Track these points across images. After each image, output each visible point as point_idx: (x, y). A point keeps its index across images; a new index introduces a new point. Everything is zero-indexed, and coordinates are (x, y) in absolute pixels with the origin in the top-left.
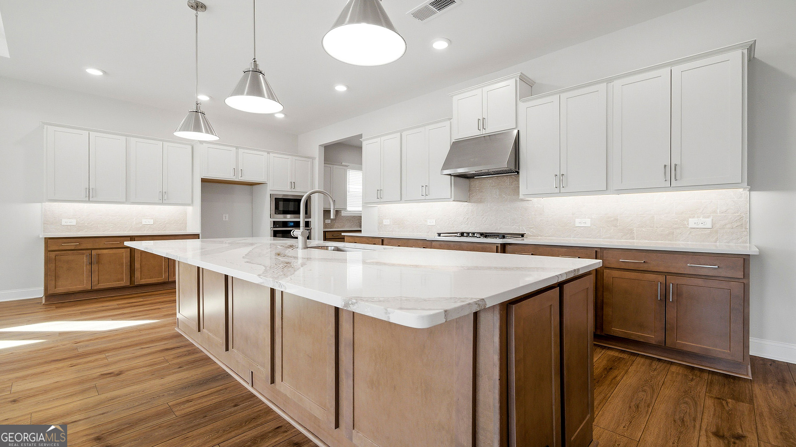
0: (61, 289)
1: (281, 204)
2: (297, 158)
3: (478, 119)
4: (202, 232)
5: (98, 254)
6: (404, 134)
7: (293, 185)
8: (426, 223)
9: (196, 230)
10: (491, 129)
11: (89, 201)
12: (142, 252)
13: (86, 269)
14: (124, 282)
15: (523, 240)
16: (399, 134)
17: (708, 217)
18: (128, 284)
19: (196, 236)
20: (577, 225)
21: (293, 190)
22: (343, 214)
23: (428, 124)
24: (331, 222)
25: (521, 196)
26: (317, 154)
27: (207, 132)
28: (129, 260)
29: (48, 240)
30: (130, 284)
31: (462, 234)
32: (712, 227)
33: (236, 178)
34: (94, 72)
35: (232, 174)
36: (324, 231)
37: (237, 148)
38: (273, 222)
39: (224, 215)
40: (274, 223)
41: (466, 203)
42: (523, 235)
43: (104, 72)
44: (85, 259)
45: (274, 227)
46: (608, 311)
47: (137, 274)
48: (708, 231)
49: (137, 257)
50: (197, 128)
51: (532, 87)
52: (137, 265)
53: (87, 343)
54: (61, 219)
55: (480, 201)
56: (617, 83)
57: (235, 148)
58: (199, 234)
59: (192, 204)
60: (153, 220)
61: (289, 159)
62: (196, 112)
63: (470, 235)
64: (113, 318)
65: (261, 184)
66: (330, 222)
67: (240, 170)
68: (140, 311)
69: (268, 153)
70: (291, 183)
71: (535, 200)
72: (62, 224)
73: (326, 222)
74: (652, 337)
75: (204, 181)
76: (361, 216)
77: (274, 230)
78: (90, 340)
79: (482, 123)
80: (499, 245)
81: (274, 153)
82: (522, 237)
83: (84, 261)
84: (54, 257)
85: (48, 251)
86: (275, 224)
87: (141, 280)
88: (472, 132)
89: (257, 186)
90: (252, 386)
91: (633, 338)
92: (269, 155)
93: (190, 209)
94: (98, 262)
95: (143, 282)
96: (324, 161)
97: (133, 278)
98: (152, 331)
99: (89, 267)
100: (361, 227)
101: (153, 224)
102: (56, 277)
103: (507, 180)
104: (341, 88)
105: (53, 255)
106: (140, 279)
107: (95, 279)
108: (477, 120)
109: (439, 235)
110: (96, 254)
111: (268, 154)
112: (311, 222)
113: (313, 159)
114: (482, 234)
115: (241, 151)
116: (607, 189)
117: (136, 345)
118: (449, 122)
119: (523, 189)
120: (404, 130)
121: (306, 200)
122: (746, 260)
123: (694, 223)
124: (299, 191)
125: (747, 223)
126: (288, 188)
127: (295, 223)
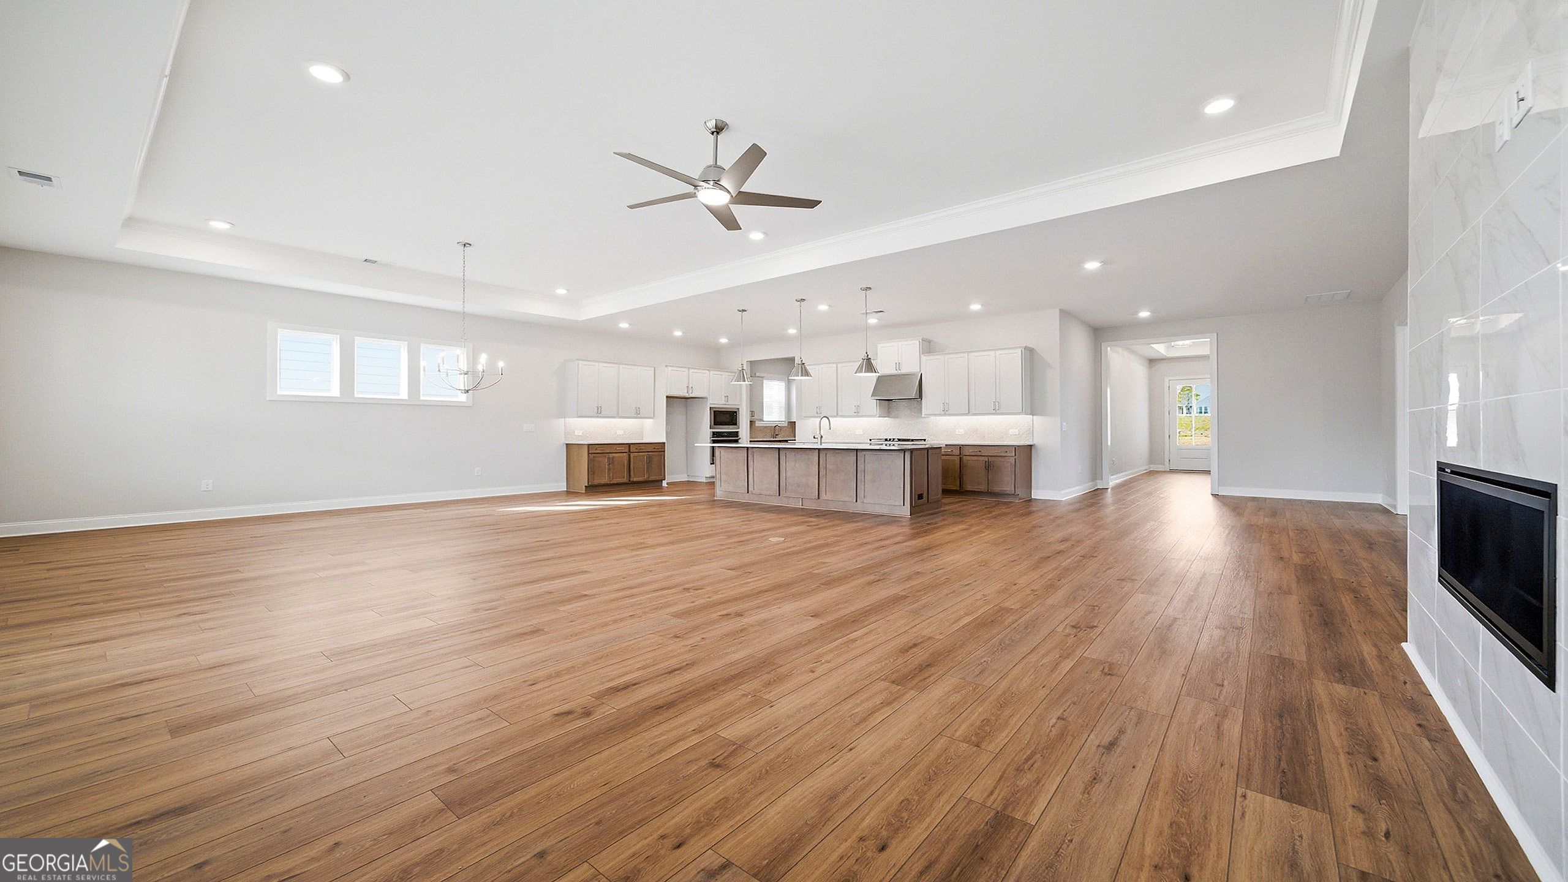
0: (596, 482)
1: (717, 416)
2: (729, 374)
3: (896, 364)
4: (667, 440)
5: (613, 457)
6: (840, 365)
7: (725, 399)
10: (905, 370)
14: (625, 479)
16: (835, 365)
17: (1016, 429)
18: (627, 481)
21: (726, 404)
22: (758, 424)
25: (923, 416)
28: (628, 462)
30: (630, 480)
32: (1019, 434)
33: (688, 395)
37: (689, 368)
38: (712, 432)
40: (714, 433)
42: (925, 440)
44: (606, 460)
45: (713, 437)
46: (965, 478)
47: (632, 473)
48: (1018, 436)
49: (632, 460)
51: (930, 343)
52: (632, 466)
54: (574, 430)
55: (896, 417)
56: (972, 354)
57: (687, 369)
58: (665, 443)
59: (654, 417)
61: (723, 376)
65: (704, 399)
67: (690, 387)
69: (709, 370)
70: (723, 398)
71: (932, 418)
72: (575, 435)
74: (983, 488)
75: (667, 397)
77: (712, 439)
79: (898, 365)
81: (713, 371)
83: (606, 462)
84: (571, 459)
85: (566, 454)
88: (892, 371)
89: (701, 400)
91: (975, 490)
93: (648, 421)
94: (612, 463)
95: (635, 480)
96: (749, 375)
97: (630, 476)
99: (608, 466)
100: (795, 437)
102: (593, 472)
103: (915, 403)
105: (570, 457)
106: (634, 477)
107: (611, 475)
111: (709, 372)
112: (740, 432)
115: (691, 371)
116: (969, 413)
119: (924, 412)
120: (839, 363)
121: (736, 412)
122: (1016, 448)
123: (1011, 432)
124: (730, 405)
125: (1031, 431)
126: (723, 401)
127: (728, 433)
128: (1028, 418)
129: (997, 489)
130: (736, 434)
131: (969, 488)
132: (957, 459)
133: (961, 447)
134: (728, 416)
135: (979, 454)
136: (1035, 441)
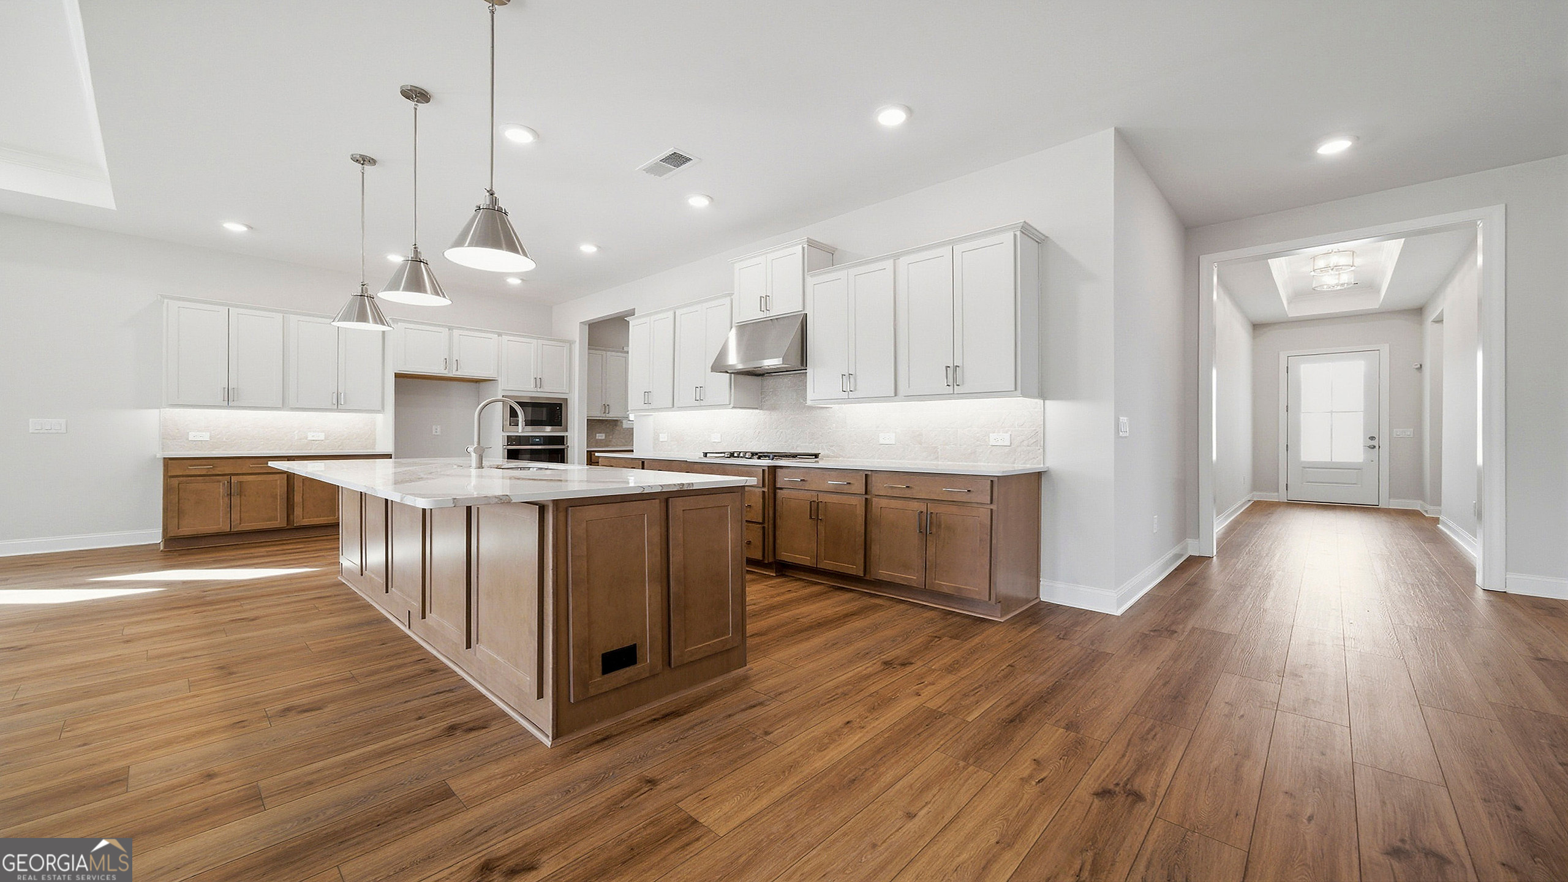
0: (186, 530)
2: (546, 342)
3: (761, 297)
4: (395, 451)
5: (240, 482)
6: (677, 313)
7: (539, 382)
8: (695, 438)
9: (389, 448)
10: (775, 310)
11: (229, 407)
12: (305, 480)
13: (223, 502)
14: (279, 521)
15: (817, 462)
16: (671, 314)
17: (1007, 432)
18: (284, 524)
19: (389, 456)
20: (881, 442)
21: (540, 390)
22: (625, 425)
23: (706, 301)
24: (606, 436)
25: (809, 403)
26: (577, 335)
27: (375, 322)
28: (286, 490)
29: (168, 462)
30: (287, 525)
31: (732, 455)
32: (1011, 443)
33: (449, 372)
34: (235, 228)
35: (442, 366)
36: (587, 451)
37: (450, 329)
38: (507, 437)
39: (434, 427)
41: (758, 411)
42: (816, 456)
43: (250, 227)
44: (221, 489)
45: (508, 445)
46: (875, 549)
47: (298, 511)
48: (1007, 450)
49: (298, 485)
50: (362, 317)
51: (833, 254)
52: (298, 498)
53: (218, 591)
54: (188, 433)
55: (773, 408)
57: (447, 329)
58: (391, 455)
59: (382, 410)
60: (324, 434)
61: (532, 344)
62: (361, 296)
63: (741, 455)
64: (257, 566)
65: (492, 382)
66: (604, 438)
67: (454, 360)
68: (295, 559)
69: (500, 335)
70: (536, 381)
72: (190, 439)
73: (597, 438)
74: (913, 577)
75: (397, 376)
76: (633, 428)
77: (508, 450)
78: (224, 588)
79: (765, 302)
80: (766, 468)
81: (506, 334)
82: (816, 458)
83: (220, 492)
84: (177, 485)
85: (167, 476)
86: (510, 439)
87: (303, 518)
88: (756, 313)
89: (484, 383)
90: (409, 628)
91: (898, 581)
92: (501, 338)
93: (379, 417)
94: (240, 494)
95: (306, 522)
96: (589, 345)
97: (291, 516)
98: (305, 580)
99: (227, 500)
100: (632, 444)
101: (323, 439)
102: (180, 513)
104: (588, 249)
105: (175, 482)
106: (301, 517)
107: (235, 516)
108: (759, 298)
109: (705, 455)
110: (238, 482)
111: (498, 336)
112: (568, 437)
113: (571, 343)
114: (753, 454)
115: (456, 332)
116: (896, 396)
117: (282, 593)
118: (728, 299)
119: (810, 393)
120: (678, 308)
121: (561, 405)
122: (995, 483)
123: (995, 438)
124: (549, 392)
125: (1040, 440)
126: (532, 387)
127: (542, 438)
128: (1033, 404)
129: (945, 585)
130: (561, 440)
131: (884, 573)
132: (858, 502)
133: (868, 476)
134: (545, 410)
135: (908, 494)
136: (1052, 461)
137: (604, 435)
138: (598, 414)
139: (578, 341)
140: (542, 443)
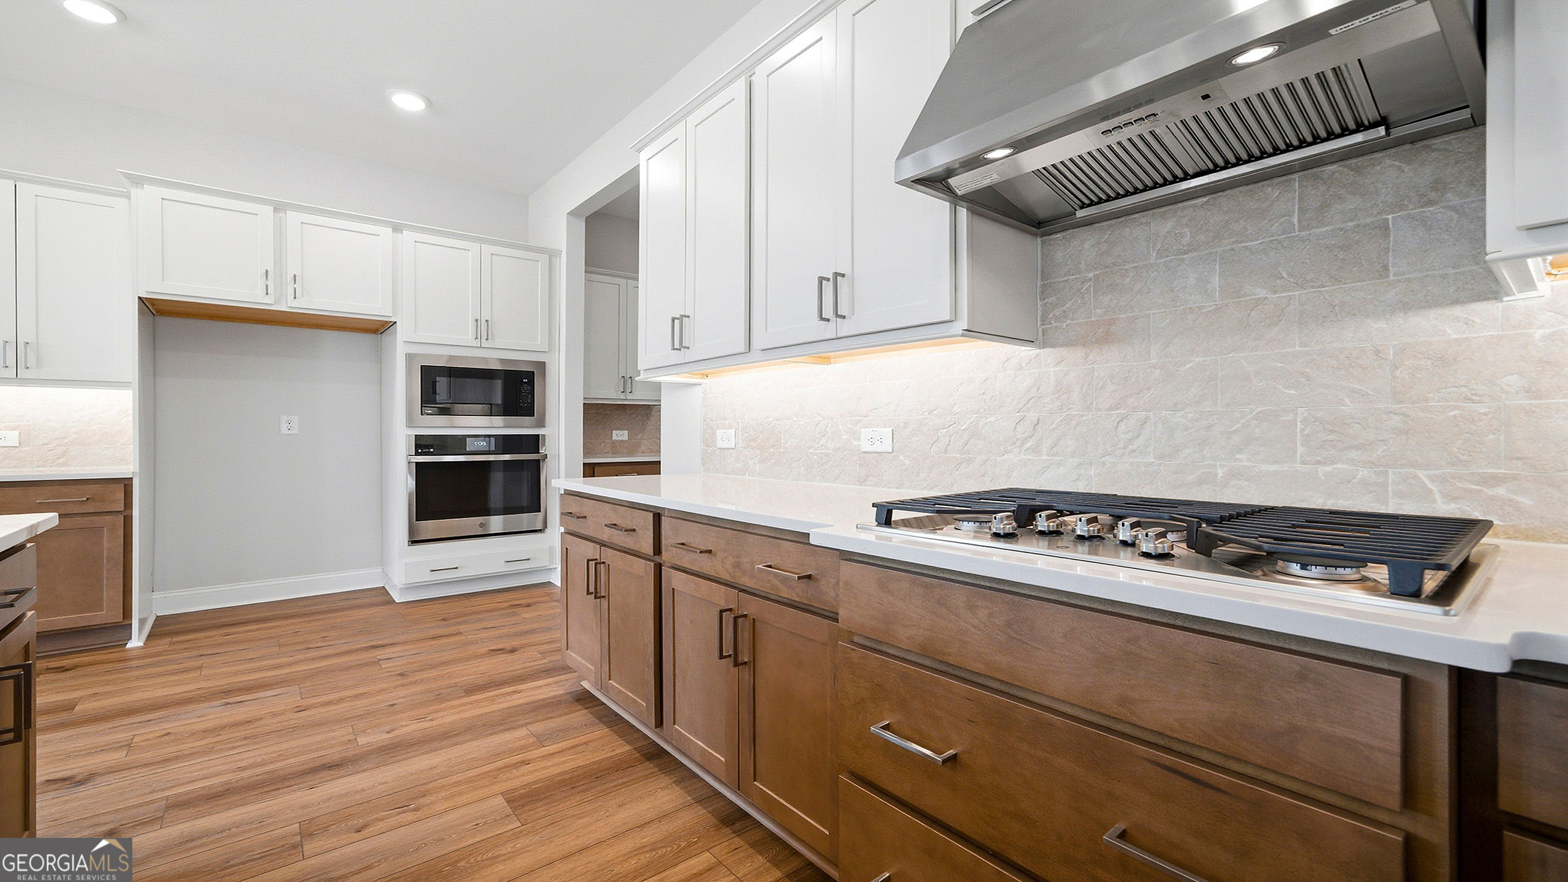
1: (442, 382)
2: (500, 250)
7: (483, 328)
8: (856, 443)
21: (485, 344)
24: (630, 436)
26: (565, 240)
33: (276, 302)
35: (260, 290)
36: (585, 463)
37: (278, 208)
38: (414, 437)
39: (284, 418)
40: (421, 439)
45: (417, 454)
57: (272, 208)
60: (17, 432)
61: (470, 252)
66: (626, 438)
67: (289, 276)
69: (397, 229)
70: (478, 323)
73: (615, 438)
75: (147, 306)
77: (417, 463)
81: (414, 229)
86: (422, 445)
92: (401, 235)
96: (585, 266)
111: (393, 231)
112: (546, 437)
113: (552, 255)
115: (293, 217)
121: (530, 375)
126: (467, 337)
127: (493, 440)
130: (533, 443)
134: (499, 384)
137: (626, 432)
138: (609, 393)
139: (564, 254)
140: (493, 448)
